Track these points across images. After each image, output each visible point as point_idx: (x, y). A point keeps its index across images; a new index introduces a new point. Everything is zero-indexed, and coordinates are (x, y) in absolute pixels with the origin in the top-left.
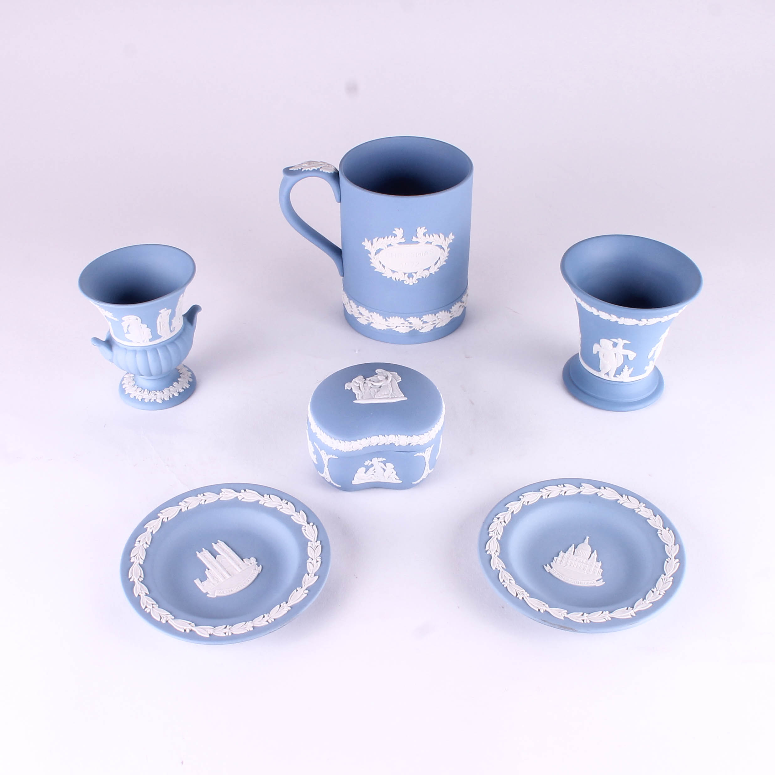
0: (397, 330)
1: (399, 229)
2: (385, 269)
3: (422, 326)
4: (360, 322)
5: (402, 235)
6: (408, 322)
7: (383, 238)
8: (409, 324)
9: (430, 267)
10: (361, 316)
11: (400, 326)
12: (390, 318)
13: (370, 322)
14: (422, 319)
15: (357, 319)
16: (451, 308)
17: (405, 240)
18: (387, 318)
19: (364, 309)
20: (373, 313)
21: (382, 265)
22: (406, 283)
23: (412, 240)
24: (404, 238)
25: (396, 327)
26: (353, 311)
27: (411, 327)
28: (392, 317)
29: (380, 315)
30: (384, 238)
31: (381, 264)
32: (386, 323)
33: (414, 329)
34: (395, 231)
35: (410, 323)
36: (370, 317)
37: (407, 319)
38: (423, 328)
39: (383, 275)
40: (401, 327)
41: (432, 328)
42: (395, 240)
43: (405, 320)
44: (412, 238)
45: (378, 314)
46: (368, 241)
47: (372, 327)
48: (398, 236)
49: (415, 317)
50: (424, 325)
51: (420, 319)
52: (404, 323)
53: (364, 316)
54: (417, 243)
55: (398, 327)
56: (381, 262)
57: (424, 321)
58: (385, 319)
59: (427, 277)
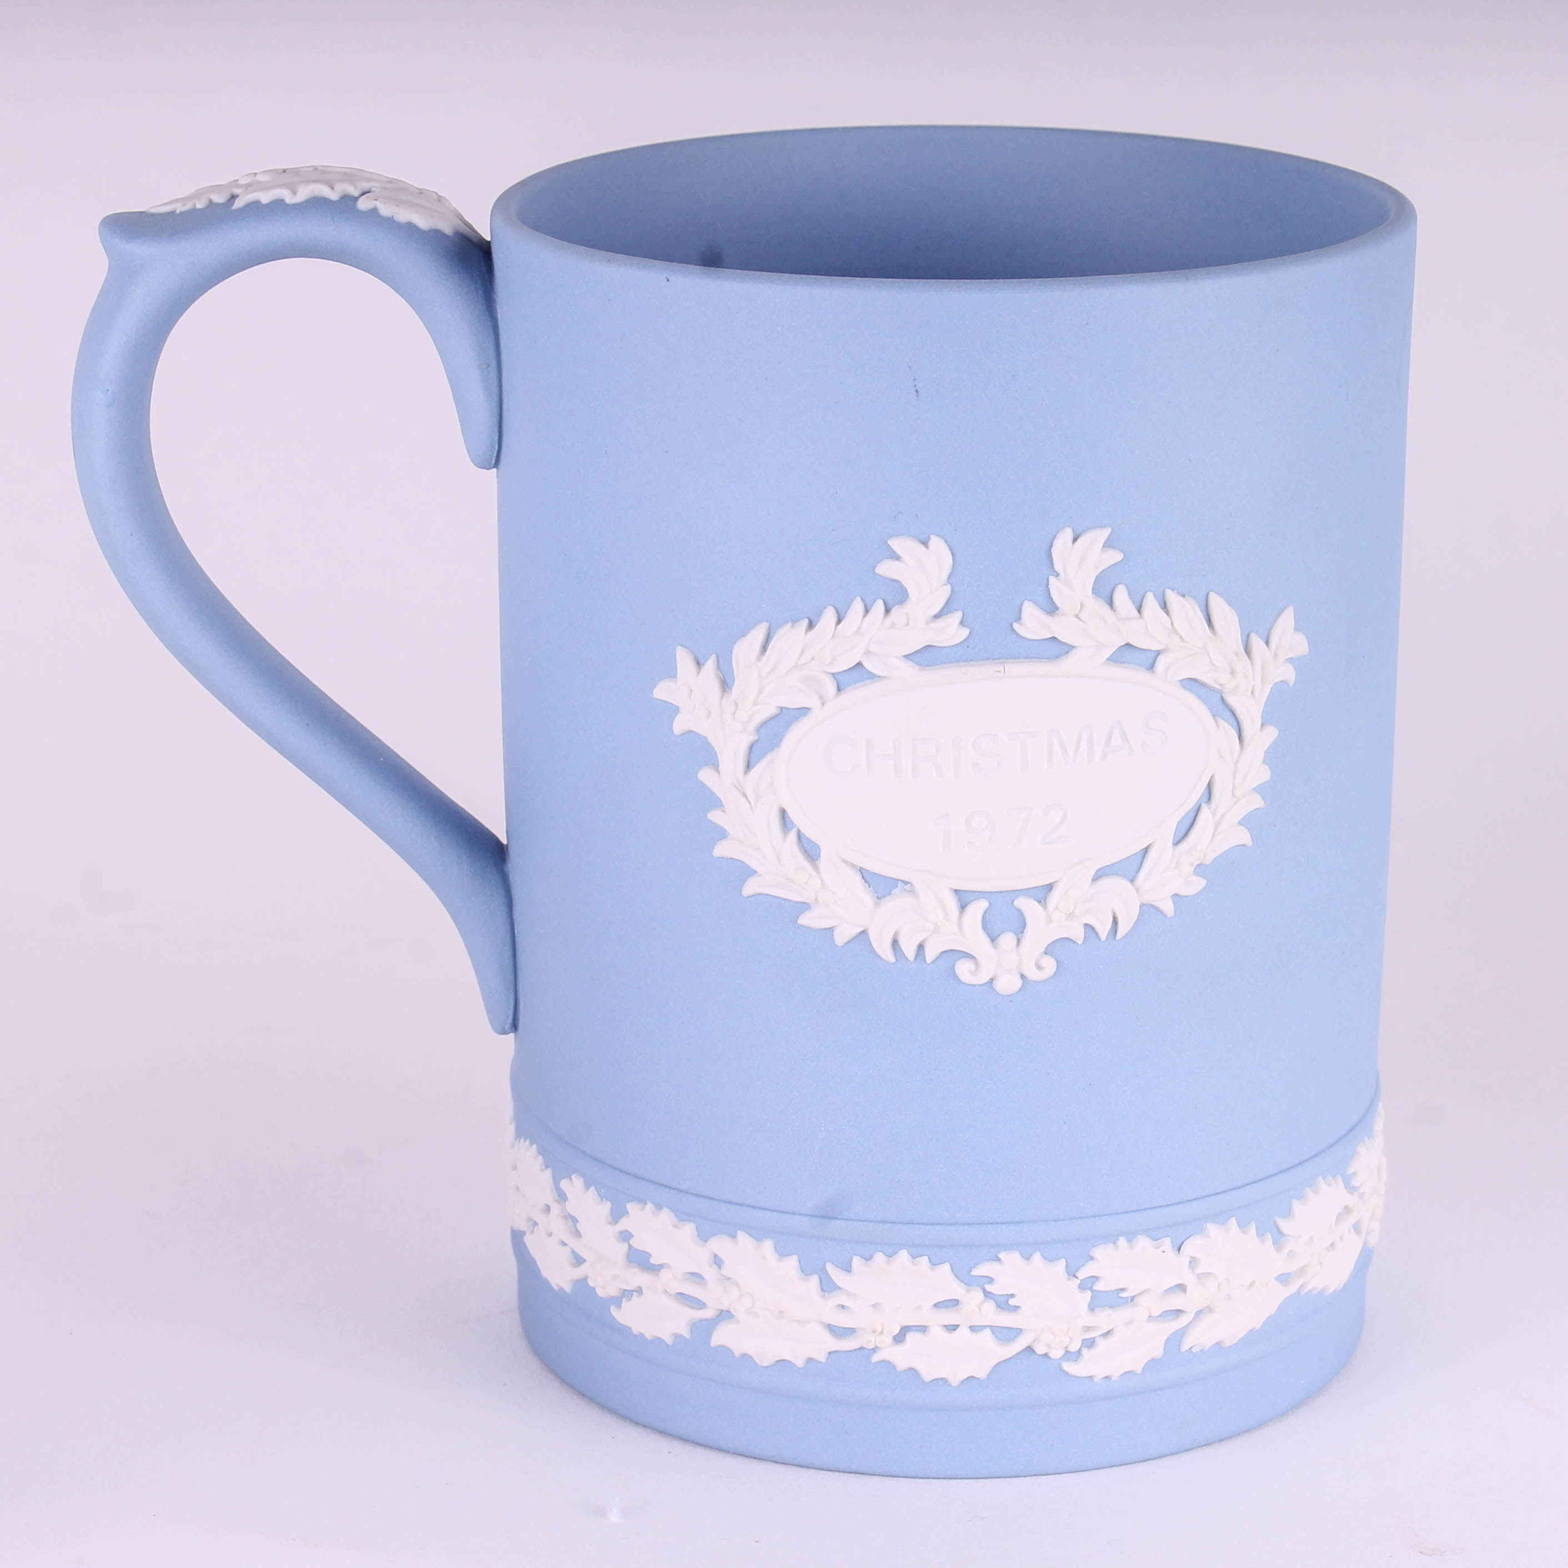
0: (901, 1357)
1: (925, 543)
2: (816, 868)
3: (1088, 1329)
4: (637, 1328)
5: (945, 592)
6: (987, 1294)
7: (805, 622)
8: (990, 1306)
9: (1146, 850)
10: (637, 1278)
11: (923, 1329)
12: (857, 1261)
13: (708, 1313)
14: (1082, 1274)
15: (614, 1311)
16: (1288, 1213)
17: (965, 632)
18: (830, 1268)
19: (666, 1216)
20: (733, 1236)
21: (800, 836)
22: (974, 974)
23: (1015, 626)
24: (958, 616)
25: (899, 1338)
26: (583, 1254)
27: (1005, 1334)
28: (868, 1258)
29: (782, 1253)
30: (811, 625)
31: (793, 835)
32: (827, 1310)
33: (1029, 1349)
34: (898, 558)
35: (1004, 1303)
36: (710, 1273)
37: (980, 1271)
38: (1090, 1344)
39: (804, 920)
40: (937, 1332)
41: (1155, 1349)
42: (893, 626)
43: (964, 1276)
44: (1018, 619)
45: (768, 1246)
46: (699, 664)
47: (724, 1351)
48: (913, 595)
49: (1037, 1257)
50: (1104, 1319)
51: (1072, 1273)
52: (953, 1303)
53: (664, 1273)
54: (1056, 657)
55: (910, 1336)
56: (793, 814)
57: (1098, 1287)
58: (815, 1280)
59: (1122, 930)
